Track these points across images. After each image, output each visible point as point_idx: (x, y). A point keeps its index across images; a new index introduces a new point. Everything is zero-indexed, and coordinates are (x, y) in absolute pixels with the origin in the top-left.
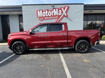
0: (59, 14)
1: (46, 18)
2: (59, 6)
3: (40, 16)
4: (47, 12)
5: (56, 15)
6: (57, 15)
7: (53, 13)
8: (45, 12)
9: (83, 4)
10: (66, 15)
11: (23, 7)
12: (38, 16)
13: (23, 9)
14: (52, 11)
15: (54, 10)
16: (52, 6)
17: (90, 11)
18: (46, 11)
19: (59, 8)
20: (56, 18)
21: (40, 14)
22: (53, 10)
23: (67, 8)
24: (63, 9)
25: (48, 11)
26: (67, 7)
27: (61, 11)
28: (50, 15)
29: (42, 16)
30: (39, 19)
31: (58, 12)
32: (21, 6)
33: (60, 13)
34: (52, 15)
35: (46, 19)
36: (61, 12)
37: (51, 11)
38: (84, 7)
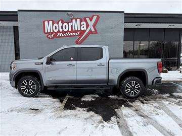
0: (82, 29)
1: (58, 34)
2: (82, 15)
3: (49, 31)
4: (60, 24)
5: (76, 30)
6: (79, 29)
7: (72, 26)
8: (58, 23)
9: (123, 12)
12: (46, 32)
14: (69, 23)
15: (74, 21)
16: (68, 14)
17: (137, 24)
19: (83, 18)
20: (76, 35)
21: (49, 27)
22: (72, 22)
23: (95, 18)
27: (84, 23)
28: (66, 30)
29: (52, 31)
30: (47, 36)
31: (81, 25)
32: (16, 12)
33: (83, 27)
34: (70, 30)
35: (59, 37)
36: (85, 25)
38: (125, 17)
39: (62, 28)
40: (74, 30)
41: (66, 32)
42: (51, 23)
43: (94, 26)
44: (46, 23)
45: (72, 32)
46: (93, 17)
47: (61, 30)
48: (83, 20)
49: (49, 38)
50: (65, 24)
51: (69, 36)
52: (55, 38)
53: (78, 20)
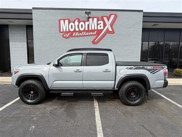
0: (99, 28)
1: (74, 33)
2: (100, 14)
3: (65, 31)
7: (88, 25)
8: (74, 23)
9: (142, 11)
10: (110, 30)
11: (34, 12)
12: (62, 31)
13: (34, 17)
14: (86, 22)
16: (86, 12)
17: (154, 24)
18: (76, 21)
19: (100, 17)
20: (92, 35)
21: (65, 26)
22: (88, 21)
24: (105, 19)
25: (79, 22)
26: (114, 16)
27: (102, 22)
28: (82, 29)
29: (67, 30)
30: (63, 36)
31: (98, 24)
32: (31, 10)
33: (100, 27)
34: (86, 29)
35: (75, 36)
36: (102, 25)
37: (84, 22)
38: (143, 16)
39: (78, 27)
40: (90, 29)
41: (82, 31)
42: (67, 21)
43: (112, 25)
44: (62, 22)
45: (89, 31)
46: (110, 15)
47: (77, 30)
48: (100, 19)
49: (65, 37)
50: (82, 23)
51: (85, 36)
52: (71, 38)
53: (95, 20)
